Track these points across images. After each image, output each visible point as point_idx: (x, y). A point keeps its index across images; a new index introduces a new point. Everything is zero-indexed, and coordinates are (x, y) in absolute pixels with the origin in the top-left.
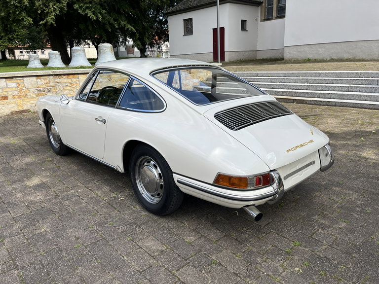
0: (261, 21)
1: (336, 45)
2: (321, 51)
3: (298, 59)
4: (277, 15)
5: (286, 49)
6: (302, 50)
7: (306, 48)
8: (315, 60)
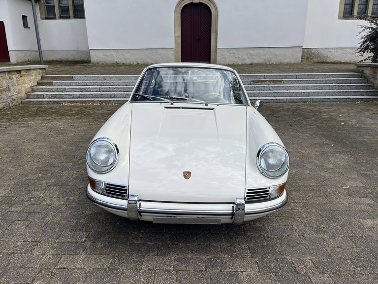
0: (42, 19)
1: (139, 51)
2: (127, 56)
3: (106, 62)
4: (60, 15)
5: (91, 52)
6: (109, 54)
7: (113, 53)
8: (123, 64)
